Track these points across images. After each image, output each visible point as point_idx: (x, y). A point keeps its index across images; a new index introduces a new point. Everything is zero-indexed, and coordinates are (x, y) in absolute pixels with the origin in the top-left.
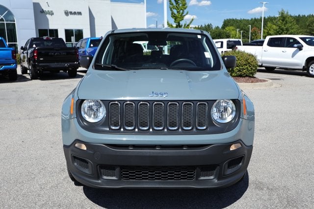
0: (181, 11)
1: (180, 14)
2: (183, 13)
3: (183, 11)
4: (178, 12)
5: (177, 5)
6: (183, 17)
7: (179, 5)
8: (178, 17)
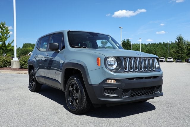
0: (5, 35)
1: (5, 37)
2: (7, 36)
3: (7, 34)
4: (2, 35)
5: (2, 31)
6: (7, 39)
7: (3, 31)
8: (3, 38)
